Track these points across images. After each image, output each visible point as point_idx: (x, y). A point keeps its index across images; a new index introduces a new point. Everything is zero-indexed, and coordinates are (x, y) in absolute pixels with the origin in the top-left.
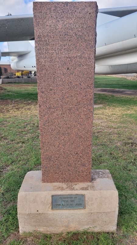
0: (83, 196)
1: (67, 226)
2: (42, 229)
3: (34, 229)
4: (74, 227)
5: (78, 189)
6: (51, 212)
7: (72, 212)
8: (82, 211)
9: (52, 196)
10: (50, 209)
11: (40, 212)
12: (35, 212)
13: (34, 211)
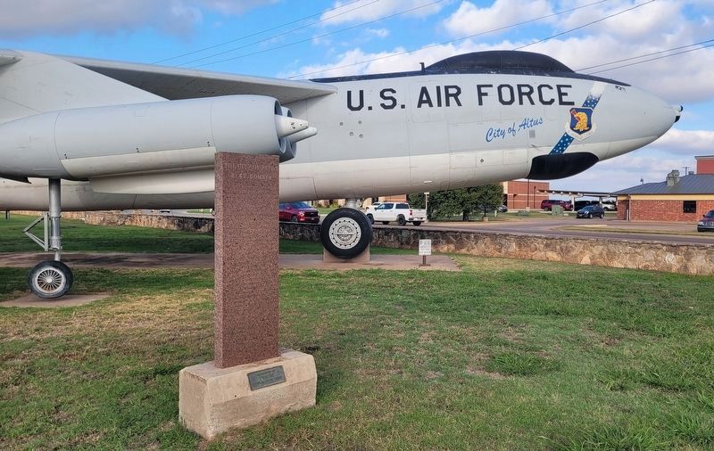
0: (281, 367)
1: (268, 411)
2: (238, 424)
3: (230, 425)
4: (276, 409)
5: (271, 363)
6: (251, 393)
7: (273, 388)
8: (284, 385)
9: (248, 375)
10: (249, 390)
11: (238, 396)
12: (233, 398)
13: (231, 398)
